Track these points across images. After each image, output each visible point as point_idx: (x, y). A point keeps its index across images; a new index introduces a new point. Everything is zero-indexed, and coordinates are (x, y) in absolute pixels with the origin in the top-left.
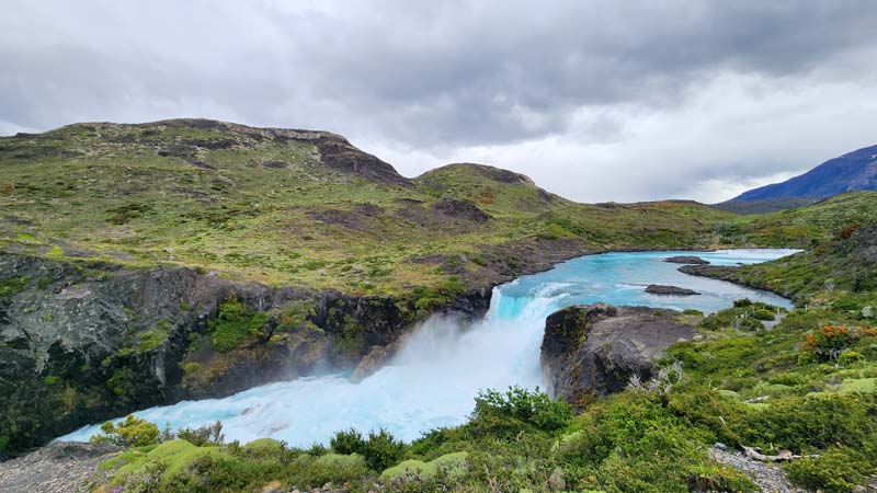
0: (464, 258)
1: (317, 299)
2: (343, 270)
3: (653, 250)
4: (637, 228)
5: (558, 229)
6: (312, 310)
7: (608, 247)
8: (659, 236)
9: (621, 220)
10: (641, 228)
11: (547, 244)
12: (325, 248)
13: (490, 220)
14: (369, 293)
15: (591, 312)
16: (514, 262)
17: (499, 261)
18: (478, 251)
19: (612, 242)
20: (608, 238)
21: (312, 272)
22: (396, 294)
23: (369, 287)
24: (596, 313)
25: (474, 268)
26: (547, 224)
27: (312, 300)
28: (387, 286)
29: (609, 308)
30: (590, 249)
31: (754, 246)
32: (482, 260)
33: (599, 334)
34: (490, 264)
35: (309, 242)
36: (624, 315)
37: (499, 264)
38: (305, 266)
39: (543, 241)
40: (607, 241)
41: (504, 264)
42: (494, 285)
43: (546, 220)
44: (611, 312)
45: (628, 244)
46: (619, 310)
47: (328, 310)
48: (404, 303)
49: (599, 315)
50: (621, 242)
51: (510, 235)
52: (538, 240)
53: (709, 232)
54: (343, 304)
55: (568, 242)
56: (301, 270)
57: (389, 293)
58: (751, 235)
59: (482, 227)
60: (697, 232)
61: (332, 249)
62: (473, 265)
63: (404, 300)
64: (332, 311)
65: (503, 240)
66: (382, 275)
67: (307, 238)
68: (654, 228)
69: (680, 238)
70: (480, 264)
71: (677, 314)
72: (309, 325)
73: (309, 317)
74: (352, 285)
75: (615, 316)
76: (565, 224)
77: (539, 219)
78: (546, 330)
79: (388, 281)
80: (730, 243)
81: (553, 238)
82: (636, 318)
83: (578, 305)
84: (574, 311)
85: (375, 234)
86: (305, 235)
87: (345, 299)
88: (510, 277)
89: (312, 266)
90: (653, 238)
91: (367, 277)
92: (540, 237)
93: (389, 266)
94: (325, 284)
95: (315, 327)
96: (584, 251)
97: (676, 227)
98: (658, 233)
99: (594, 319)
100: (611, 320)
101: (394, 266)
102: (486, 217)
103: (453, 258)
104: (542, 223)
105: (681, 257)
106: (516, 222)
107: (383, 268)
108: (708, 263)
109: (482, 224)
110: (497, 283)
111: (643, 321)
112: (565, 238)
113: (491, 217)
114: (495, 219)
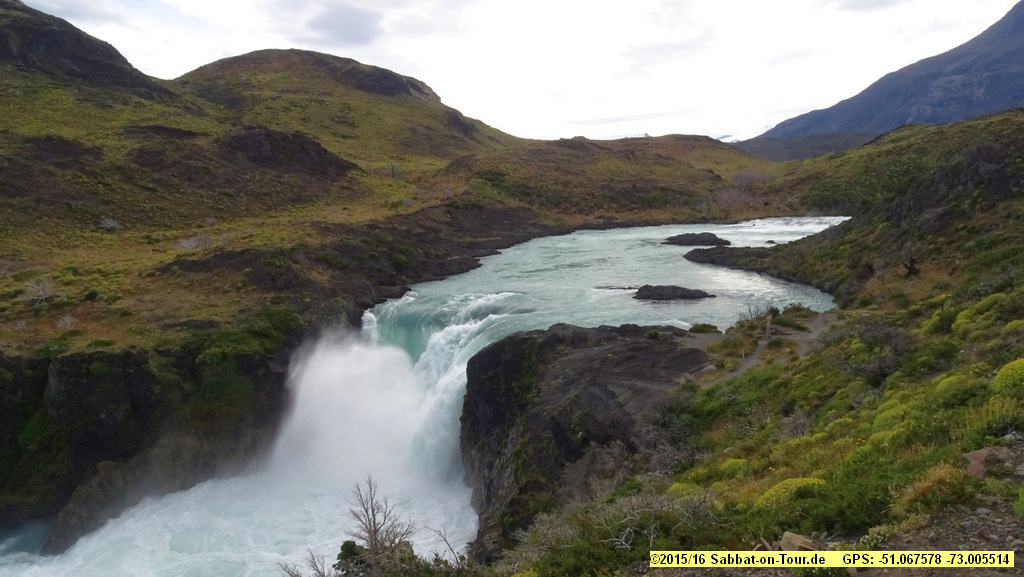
3: (647, 223)
4: (621, 186)
5: (486, 189)
7: (574, 221)
8: (657, 199)
10: (628, 185)
11: (467, 218)
13: (352, 173)
14: (76, 347)
15: (546, 342)
16: (403, 258)
17: (374, 258)
18: (329, 240)
19: (581, 211)
20: (574, 204)
24: (553, 344)
26: (468, 179)
29: (575, 333)
30: (544, 226)
31: (790, 212)
32: (337, 257)
33: (559, 381)
34: (353, 264)
36: (598, 343)
37: (373, 263)
39: (460, 214)
40: (573, 210)
42: (367, 306)
44: (579, 341)
45: (607, 214)
46: (592, 334)
48: (165, 360)
49: (560, 348)
50: (598, 213)
52: (449, 212)
54: (8, 376)
55: (504, 213)
59: (336, 187)
62: (318, 268)
63: (165, 353)
65: (380, 215)
68: (648, 185)
70: (333, 266)
71: (679, 332)
76: (495, 178)
77: (450, 170)
80: (759, 209)
81: (477, 208)
82: (618, 346)
84: (516, 342)
87: (15, 364)
88: (397, 290)
90: (646, 202)
92: (454, 207)
96: (533, 230)
97: (682, 184)
98: (655, 194)
99: (550, 355)
100: (578, 354)
102: (343, 168)
103: (275, 255)
105: (688, 235)
108: (729, 243)
109: (334, 180)
110: (372, 303)
111: (629, 350)
112: (499, 206)
113: (355, 167)
114: (363, 171)
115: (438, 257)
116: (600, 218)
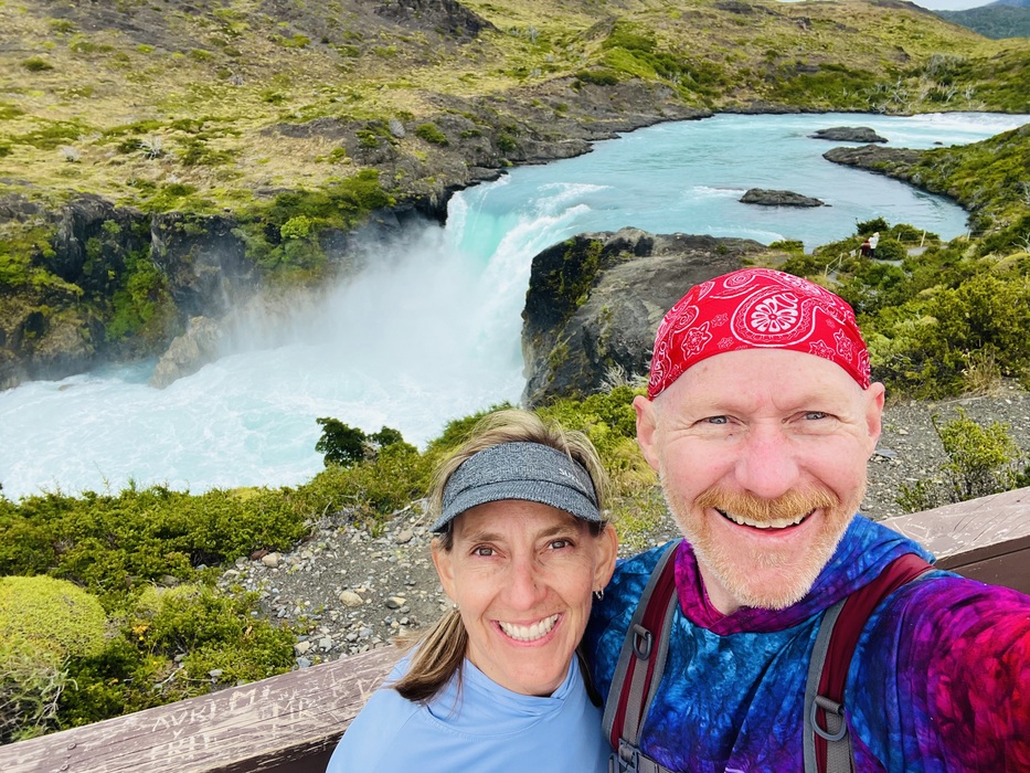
0: (398, 128)
1: (53, 218)
2: (123, 149)
3: (803, 111)
4: (783, 62)
5: (625, 60)
6: (43, 244)
7: (718, 103)
8: (821, 81)
9: (755, 43)
10: (792, 61)
11: (596, 95)
12: (86, 93)
13: (485, 33)
14: (179, 205)
15: (611, 246)
16: (509, 137)
17: (476, 135)
18: (432, 111)
19: (729, 92)
20: (723, 83)
21: (49, 155)
22: (237, 207)
23: (179, 191)
24: (617, 248)
25: (416, 151)
26: (606, 46)
27: (38, 222)
28: (223, 188)
29: (642, 239)
30: (681, 109)
31: (982, 106)
32: (438, 131)
33: (611, 289)
34: (454, 140)
35: (41, 78)
36: (663, 251)
37: (474, 143)
38: (30, 140)
39: (589, 89)
40: (720, 90)
41: (485, 143)
42: (458, 188)
43: (602, 38)
44: (644, 247)
45: (757, 97)
46: (659, 243)
47: (81, 243)
48: (256, 227)
49: (623, 253)
50: (747, 94)
51: (521, 73)
52: (577, 85)
53: (917, 73)
54: (116, 228)
55: (638, 90)
56: (18, 149)
57: (225, 206)
58: (983, 83)
59: (465, 49)
60: (894, 74)
61: (101, 95)
62: (417, 143)
63: (257, 220)
64: (94, 245)
65: (504, 85)
66: (210, 162)
67: (37, 67)
68: (815, 63)
69: (858, 88)
70: (433, 141)
71: (756, 248)
72: (41, 276)
73: (39, 260)
74: (140, 184)
75: (649, 255)
76: (641, 48)
77: (590, 35)
78: (531, 283)
79: (224, 177)
80: (945, 99)
81: (609, 82)
82: (680, 258)
83: (589, 236)
84: (581, 244)
85: (210, 61)
86: (33, 58)
87: (123, 218)
88: (493, 172)
89: (50, 139)
90: (808, 84)
91: (178, 168)
92: (583, 79)
93: (230, 143)
94: (75, 185)
95: (57, 282)
96: (668, 112)
97: (858, 62)
98: (821, 74)
99: (612, 259)
100: (641, 262)
101: (242, 143)
102: (475, 26)
103: (372, 126)
104: (596, 44)
105: (842, 129)
106: (542, 41)
107: (214, 145)
108: (884, 141)
109: (464, 42)
110: (463, 185)
111: (690, 264)
112: (634, 81)
113: (488, 25)
114: (497, 31)
115: (547, 138)
116: (749, 100)
